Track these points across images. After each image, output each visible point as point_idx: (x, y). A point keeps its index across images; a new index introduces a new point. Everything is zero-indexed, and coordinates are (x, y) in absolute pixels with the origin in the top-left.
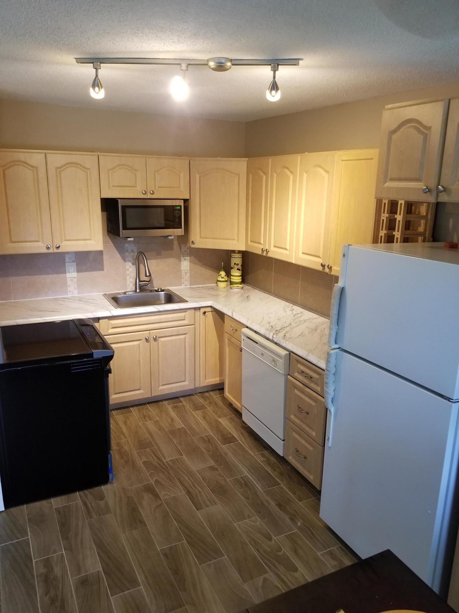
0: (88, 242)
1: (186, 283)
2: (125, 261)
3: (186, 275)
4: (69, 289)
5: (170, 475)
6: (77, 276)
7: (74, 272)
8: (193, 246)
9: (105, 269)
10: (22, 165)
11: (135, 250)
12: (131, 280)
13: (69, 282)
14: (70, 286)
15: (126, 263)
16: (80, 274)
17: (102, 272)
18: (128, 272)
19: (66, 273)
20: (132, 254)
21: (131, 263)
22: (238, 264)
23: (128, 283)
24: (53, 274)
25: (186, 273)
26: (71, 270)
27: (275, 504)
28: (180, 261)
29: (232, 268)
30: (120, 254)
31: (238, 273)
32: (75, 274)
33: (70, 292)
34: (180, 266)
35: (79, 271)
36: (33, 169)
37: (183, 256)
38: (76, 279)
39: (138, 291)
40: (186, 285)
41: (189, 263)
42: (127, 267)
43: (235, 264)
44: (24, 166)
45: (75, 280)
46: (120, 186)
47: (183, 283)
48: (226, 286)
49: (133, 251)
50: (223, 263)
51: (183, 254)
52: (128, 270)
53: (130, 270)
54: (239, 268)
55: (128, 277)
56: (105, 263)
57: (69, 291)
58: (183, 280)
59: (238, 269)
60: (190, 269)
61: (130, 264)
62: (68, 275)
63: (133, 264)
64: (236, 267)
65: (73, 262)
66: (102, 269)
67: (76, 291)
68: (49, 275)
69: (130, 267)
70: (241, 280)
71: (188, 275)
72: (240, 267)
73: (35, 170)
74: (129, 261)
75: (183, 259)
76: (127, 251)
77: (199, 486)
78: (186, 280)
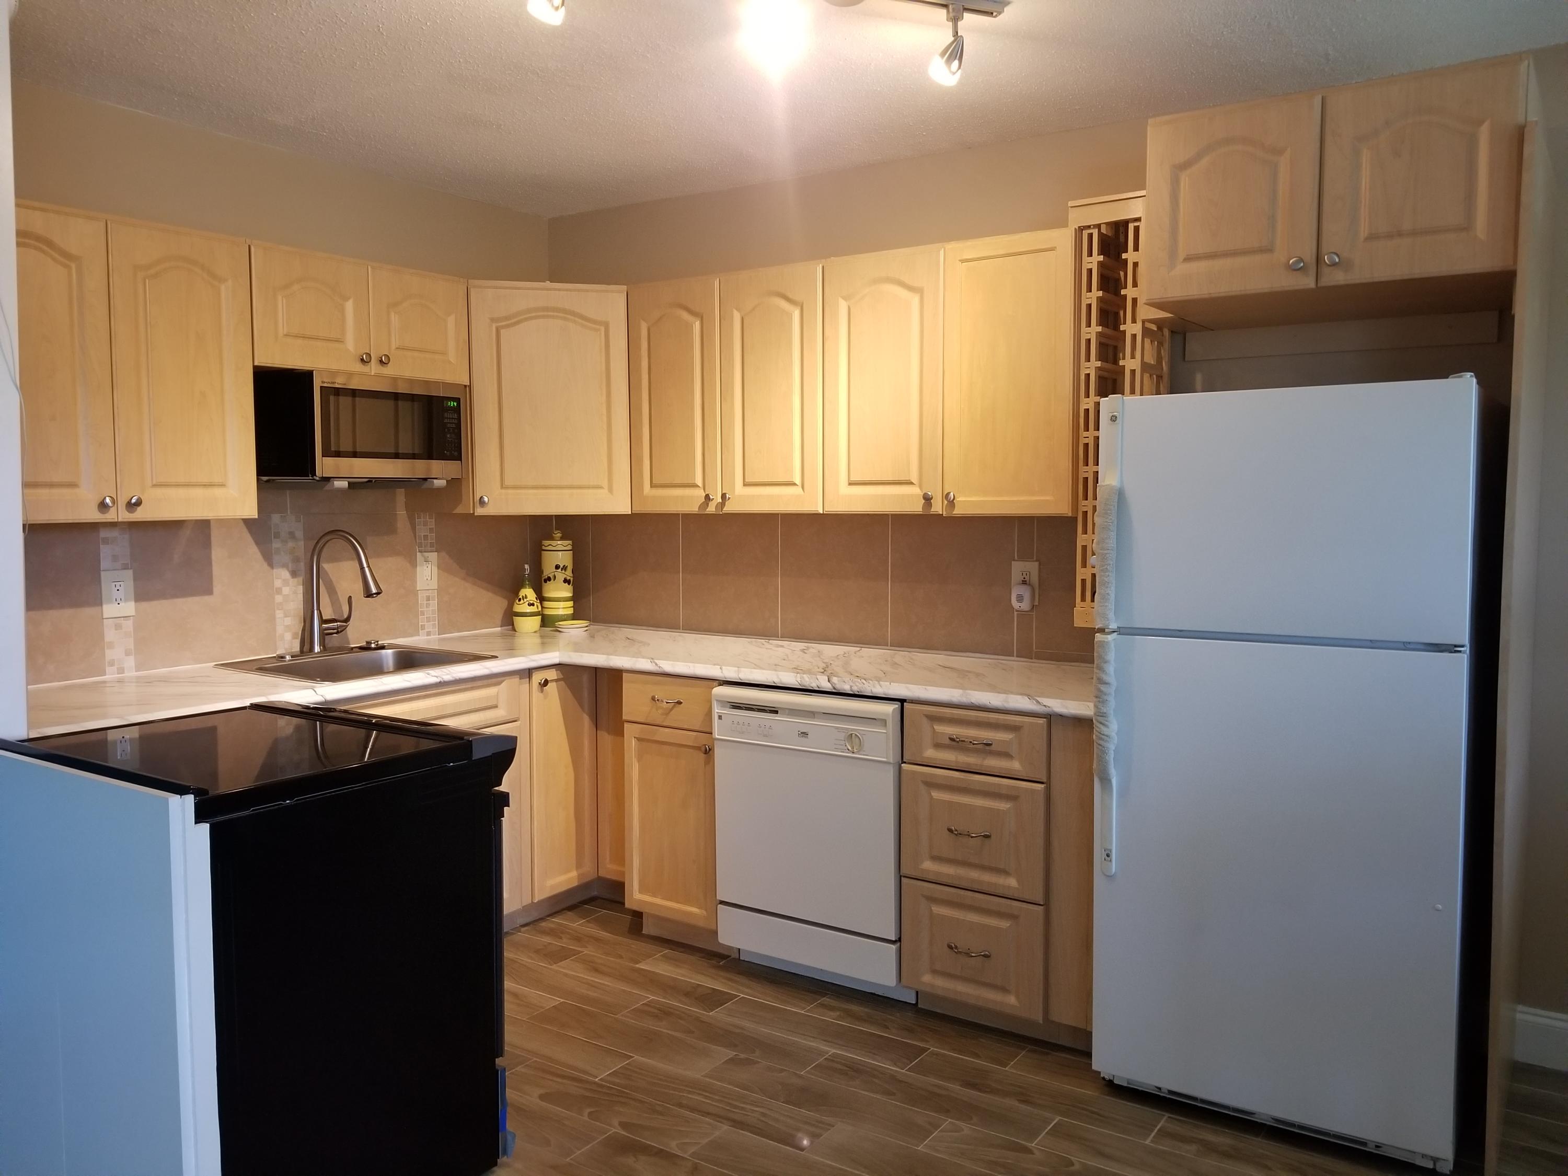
0: (218, 492)
1: (429, 627)
2: (271, 565)
3: (428, 606)
4: (109, 654)
5: (647, 1103)
6: (133, 614)
7: (126, 600)
8: (480, 511)
9: (217, 588)
10: (36, 248)
11: (299, 534)
12: (288, 621)
13: (110, 635)
14: (111, 645)
15: (275, 570)
16: (145, 605)
17: (206, 598)
18: (279, 599)
19: (101, 604)
20: (291, 544)
21: (288, 570)
22: (565, 568)
23: (280, 629)
24: (62, 607)
25: (428, 599)
26: (115, 594)
27: (961, 1086)
28: (414, 564)
29: (549, 579)
30: (257, 543)
31: (566, 592)
32: (129, 608)
33: (112, 664)
34: (413, 579)
35: (141, 596)
36: (67, 262)
37: (420, 552)
38: (130, 623)
39: (316, 651)
40: (429, 634)
41: (435, 569)
42: (278, 583)
43: (557, 567)
44: (43, 252)
45: (129, 625)
46: (304, 337)
47: (423, 627)
48: (538, 629)
49: (292, 535)
50: (527, 566)
51: (420, 545)
52: (279, 591)
53: (286, 590)
54: (568, 578)
55: (279, 614)
56: (218, 570)
57: (109, 663)
58: (422, 620)
59: (566, 581)
60: (440, 590)
61: (285, 574)
62: (109, 610)
63: (294, 574)
64: (561, 576)
65: (125, 567)
66: (209, 591)
67: (130, 662)
68: (51, 612)
69: (286, 583)
70: (571, 611)
71: (434, 604)
72: (569, 574)
73: (73, 266)
74: (284, 566)
75: (423, 559)
76: (277, 536)
77: (747, 1104)
78: (428, 620)
